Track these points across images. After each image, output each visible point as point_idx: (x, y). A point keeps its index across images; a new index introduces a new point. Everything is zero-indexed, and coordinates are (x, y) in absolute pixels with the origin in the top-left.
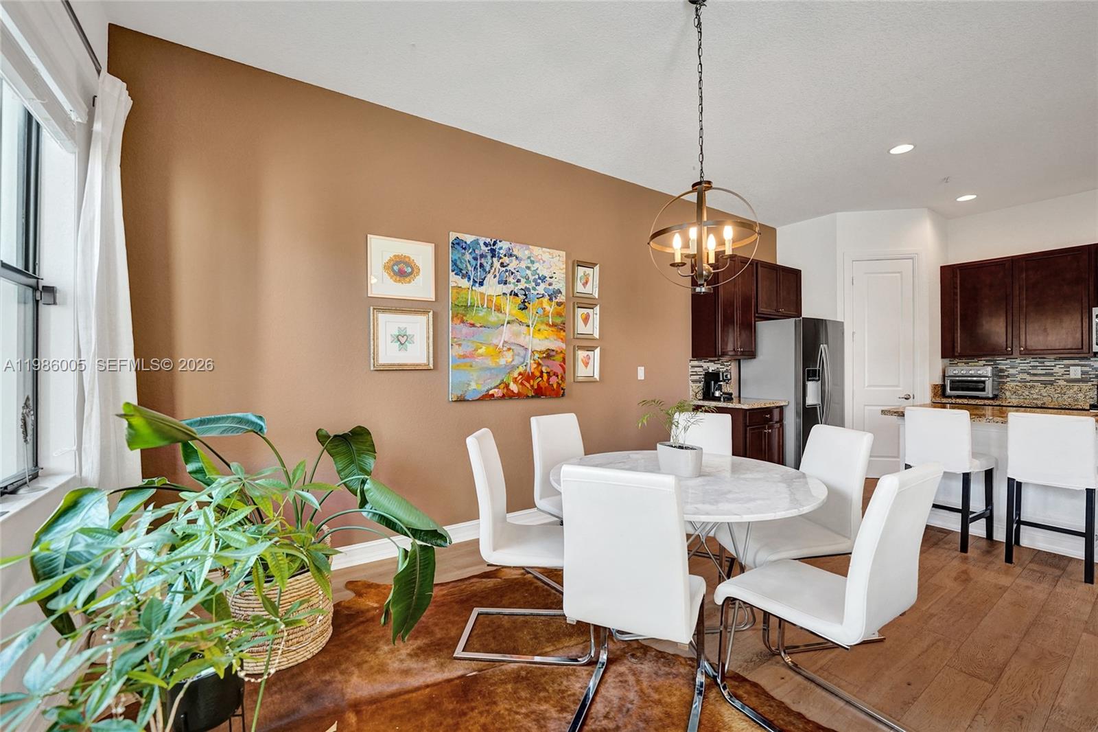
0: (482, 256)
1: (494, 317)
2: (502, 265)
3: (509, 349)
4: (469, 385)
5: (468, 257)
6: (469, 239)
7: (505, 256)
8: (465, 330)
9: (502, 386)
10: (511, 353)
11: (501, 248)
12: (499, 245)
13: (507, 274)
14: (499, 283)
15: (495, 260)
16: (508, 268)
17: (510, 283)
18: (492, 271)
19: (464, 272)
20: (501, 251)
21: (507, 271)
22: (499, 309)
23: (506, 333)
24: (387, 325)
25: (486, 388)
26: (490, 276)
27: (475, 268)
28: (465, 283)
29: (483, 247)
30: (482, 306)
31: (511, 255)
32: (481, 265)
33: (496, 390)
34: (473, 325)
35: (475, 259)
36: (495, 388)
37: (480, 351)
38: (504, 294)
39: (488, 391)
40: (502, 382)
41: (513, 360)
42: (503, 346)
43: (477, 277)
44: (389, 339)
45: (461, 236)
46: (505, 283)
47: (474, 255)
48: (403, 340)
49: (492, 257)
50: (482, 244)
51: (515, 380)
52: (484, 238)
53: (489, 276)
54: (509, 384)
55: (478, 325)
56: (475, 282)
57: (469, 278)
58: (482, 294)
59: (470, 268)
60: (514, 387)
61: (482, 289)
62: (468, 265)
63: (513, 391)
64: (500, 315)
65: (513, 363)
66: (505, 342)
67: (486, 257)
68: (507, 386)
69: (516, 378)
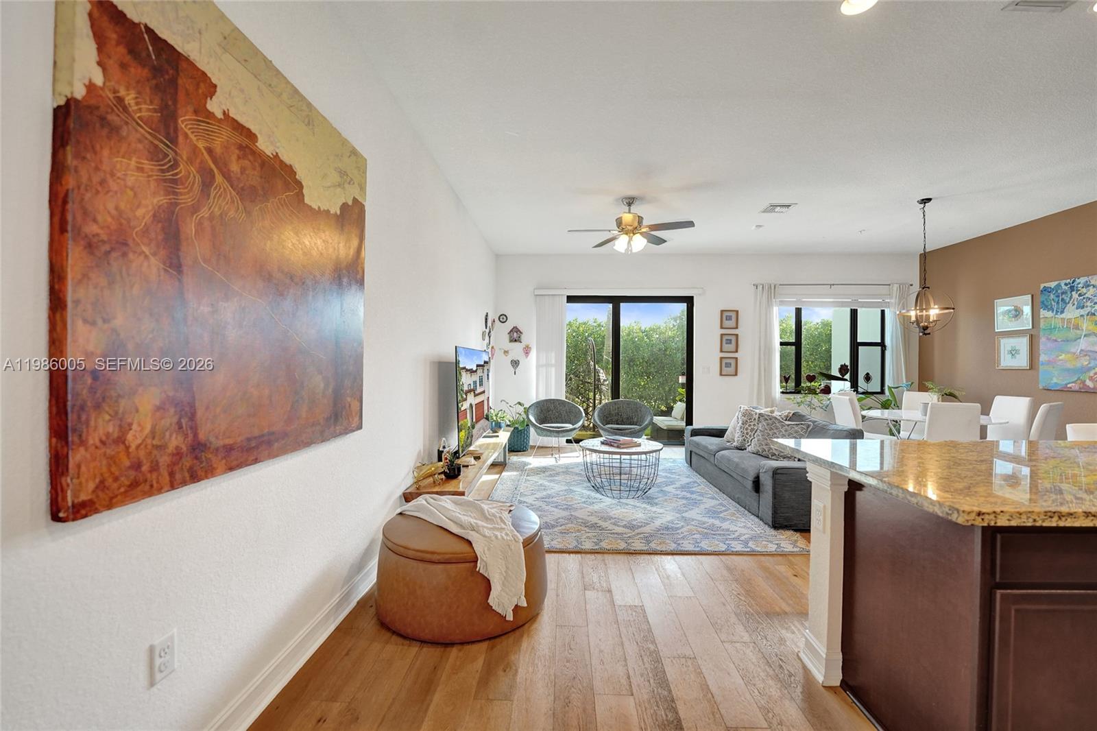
0: (1063, 293)
1: (1072, 334)
2: (1080, 295)
3: (1086, 355)
4: (1052, 379)
5: (1052, 296)
6: (1053, 285)
7: (1083, 288)
8: (1049, 344)
9: (1079, 382)
10: (1087, 358)
11: (1079, 283)
12: (1078, 281)
13: (1084, 300)
14: (1077, 309)
15: (1074, 293)
16: (1086, 296)
17: (1087, 307)
18: (1071, 302)
19: (1049, 307)
20: (1079, 286)
21: (1084, 298)
22: (1077, 327)
23: (1083, 344)
24: (1006, 344)
25: (1065, 382)
26: (1070, 304)
27: (1058, 303)
28: (1049, 314)
29: (1064, 287)
30: (1063, 327)
31: (1089, 286)
32: (1063, 299)
33: (1073, 384)
34: (1056, 341)
35: (1058, 296)
36: (1072, 383)
37: (1060, 358)
38: (1082, 316)
39: (1066, 385)
40: (1079, 379)
41: (1089, 363)
42: (1080, 353)
43: (1059, 309)
44: (1006, 352)
45: (1047, 285)
46: (1083, 307)
47: (1056, 294)
48: (1013, 353)
49: (1071, 292)
50: (1063, 285)
51: (1091, 379)
52: (1064, 281)
53: (1068, 305)
54: (1085, 381)
55: (1059, 340)
56: (1057, 312)
57: (1053, 312)
58: (1063, 319)
59: (1053, 303)
60: (1090, 384)
61: (1063, 316)
62: (1052, 302)
63: (1088, 386)
64: (1078, 331)
65: (1089, 365)
66: (1082, 350)
67: (1067, 293)
68: (1084, 382)
69: (1092, 377)
